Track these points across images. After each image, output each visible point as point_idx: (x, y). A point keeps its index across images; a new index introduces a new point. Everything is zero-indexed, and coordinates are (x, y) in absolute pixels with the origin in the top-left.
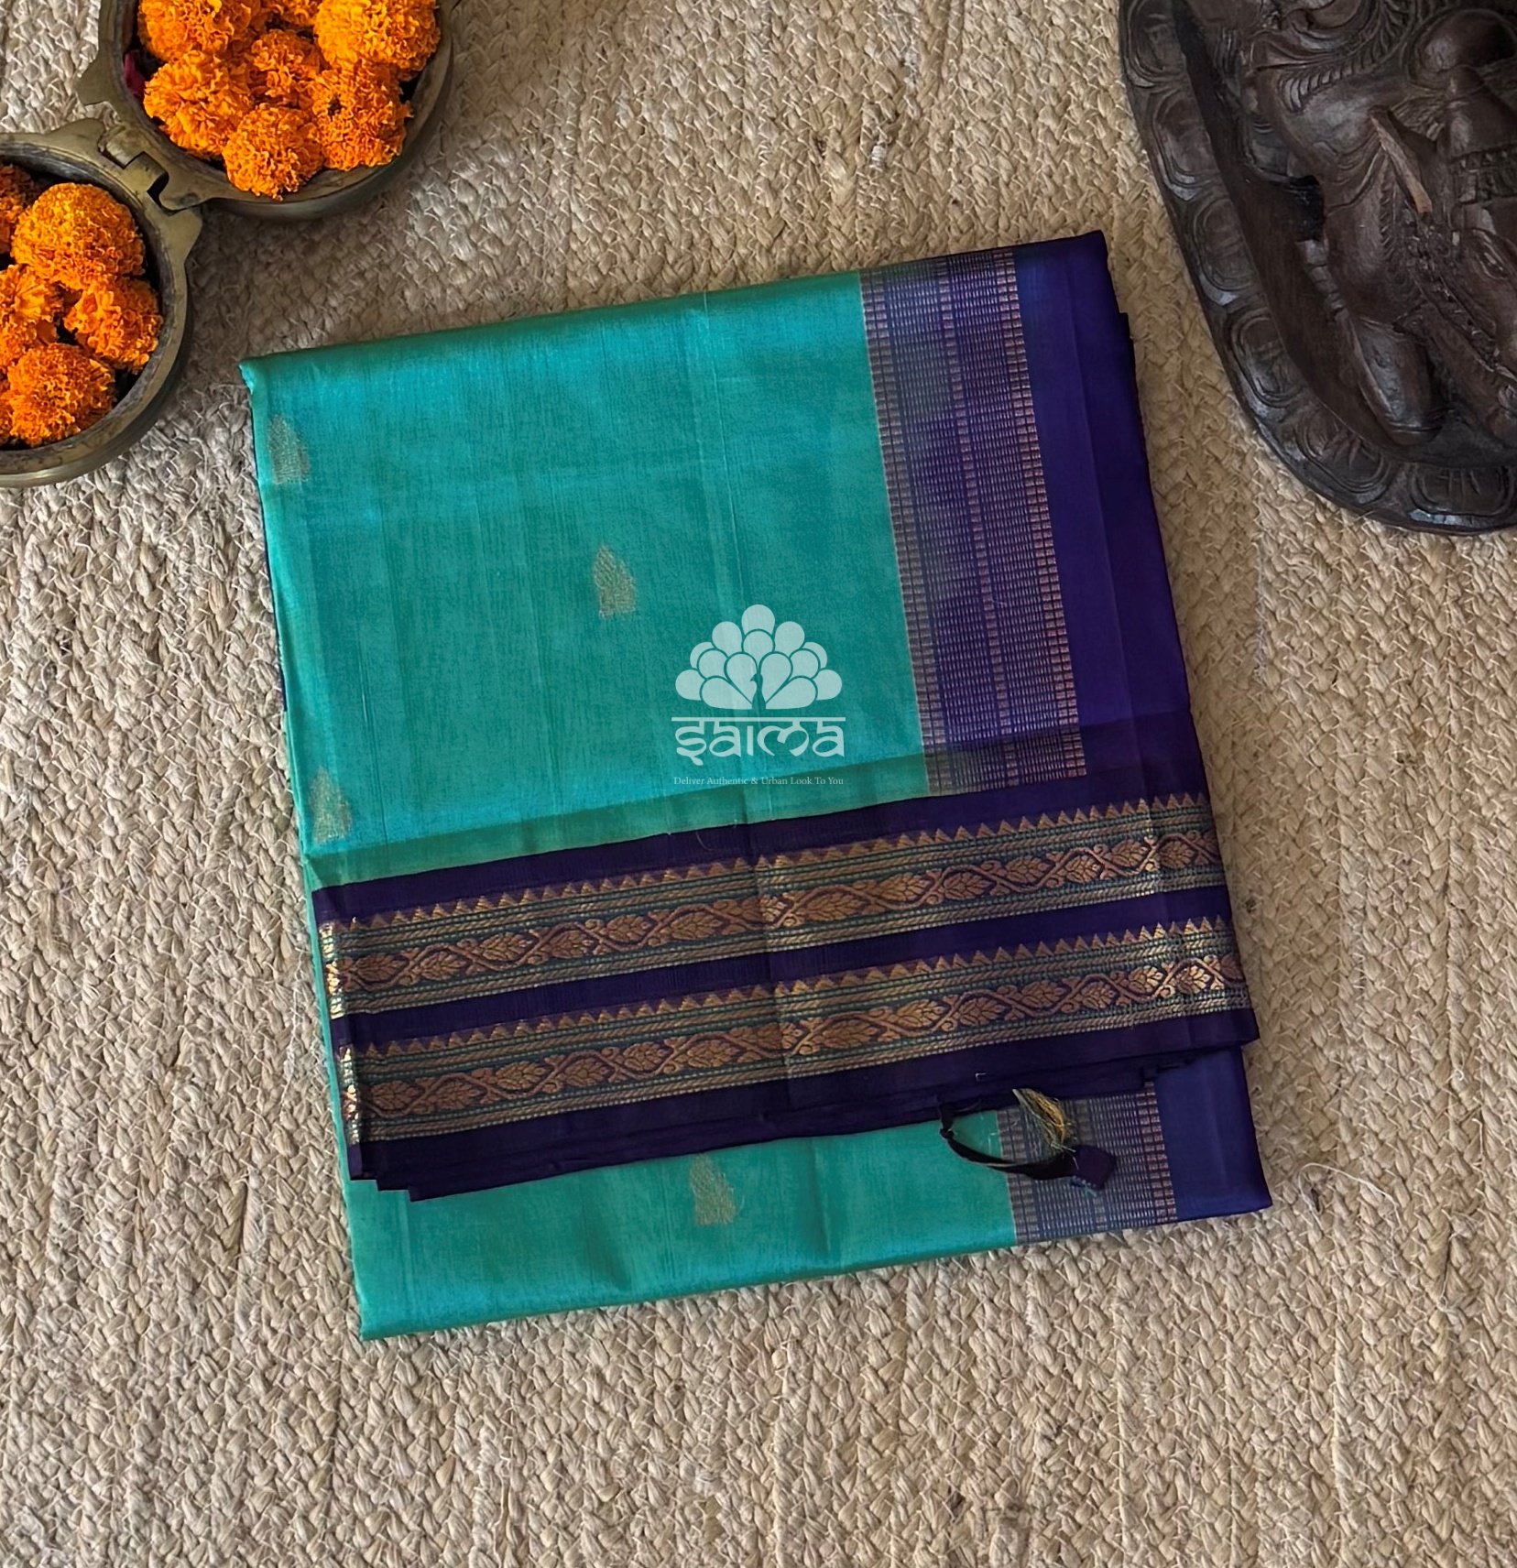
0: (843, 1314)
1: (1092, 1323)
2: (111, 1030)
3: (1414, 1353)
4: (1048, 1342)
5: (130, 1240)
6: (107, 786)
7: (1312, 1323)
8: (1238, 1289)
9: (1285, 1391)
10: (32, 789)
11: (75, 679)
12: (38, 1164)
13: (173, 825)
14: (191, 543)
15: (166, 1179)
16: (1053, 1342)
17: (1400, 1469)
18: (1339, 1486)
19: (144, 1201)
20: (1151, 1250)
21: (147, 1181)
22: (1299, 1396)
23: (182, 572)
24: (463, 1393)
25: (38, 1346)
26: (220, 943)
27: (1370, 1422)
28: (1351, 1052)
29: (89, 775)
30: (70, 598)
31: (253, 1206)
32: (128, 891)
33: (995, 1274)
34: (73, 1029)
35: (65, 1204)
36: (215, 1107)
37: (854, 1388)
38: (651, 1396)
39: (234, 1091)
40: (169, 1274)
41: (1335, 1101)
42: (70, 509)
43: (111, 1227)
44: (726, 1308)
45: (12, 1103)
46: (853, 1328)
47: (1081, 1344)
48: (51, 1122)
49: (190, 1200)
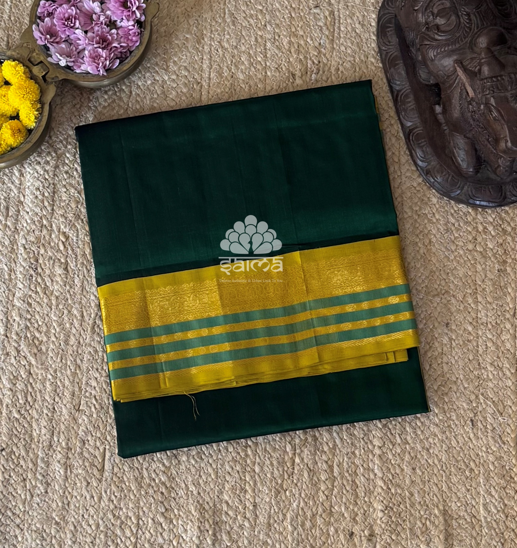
0: (311, 475)
1: (397, 471)
2: (57, 399)
3: (507, 472)
4: (382, 479)
5: (66, 469)
6: (52, 316)
7: (472, 465)
8: (447, 455)
9: (463, 489)
10: (26, 319)
11: (39, 280)
12: (33, 446)
13: (75, 327)
14: (78, 231)
15: (78, 448)
16: (385, 479)
17: (503, 511)
18: (483, 519)
19: (70, 455)
20: (417, 445)
21: (71, 449)
22: (468, 490)
23: (75, 240)
24: (181, 513)
25: (34, 508)
26: (93, 366)
27: (492, 496)
28: (483, 372)
29: (45, 312)
30: (36, 252)
31: (108, 454)
32: (61, 351)
33: (363, 456)
34: (44, 400)
35: (43, 459)
36: (94, 422)
37: (316, 498)
38: (244, 509)
39: (100, 416)
40: (79, 480)
41: (478, 389)
42: (34, 222)
43: (60, 466)
44: (269, 476)
45: (24, 426)
46: (315, 478)
47: (393, 478)
48: (37, 432)
49: (86, 455)
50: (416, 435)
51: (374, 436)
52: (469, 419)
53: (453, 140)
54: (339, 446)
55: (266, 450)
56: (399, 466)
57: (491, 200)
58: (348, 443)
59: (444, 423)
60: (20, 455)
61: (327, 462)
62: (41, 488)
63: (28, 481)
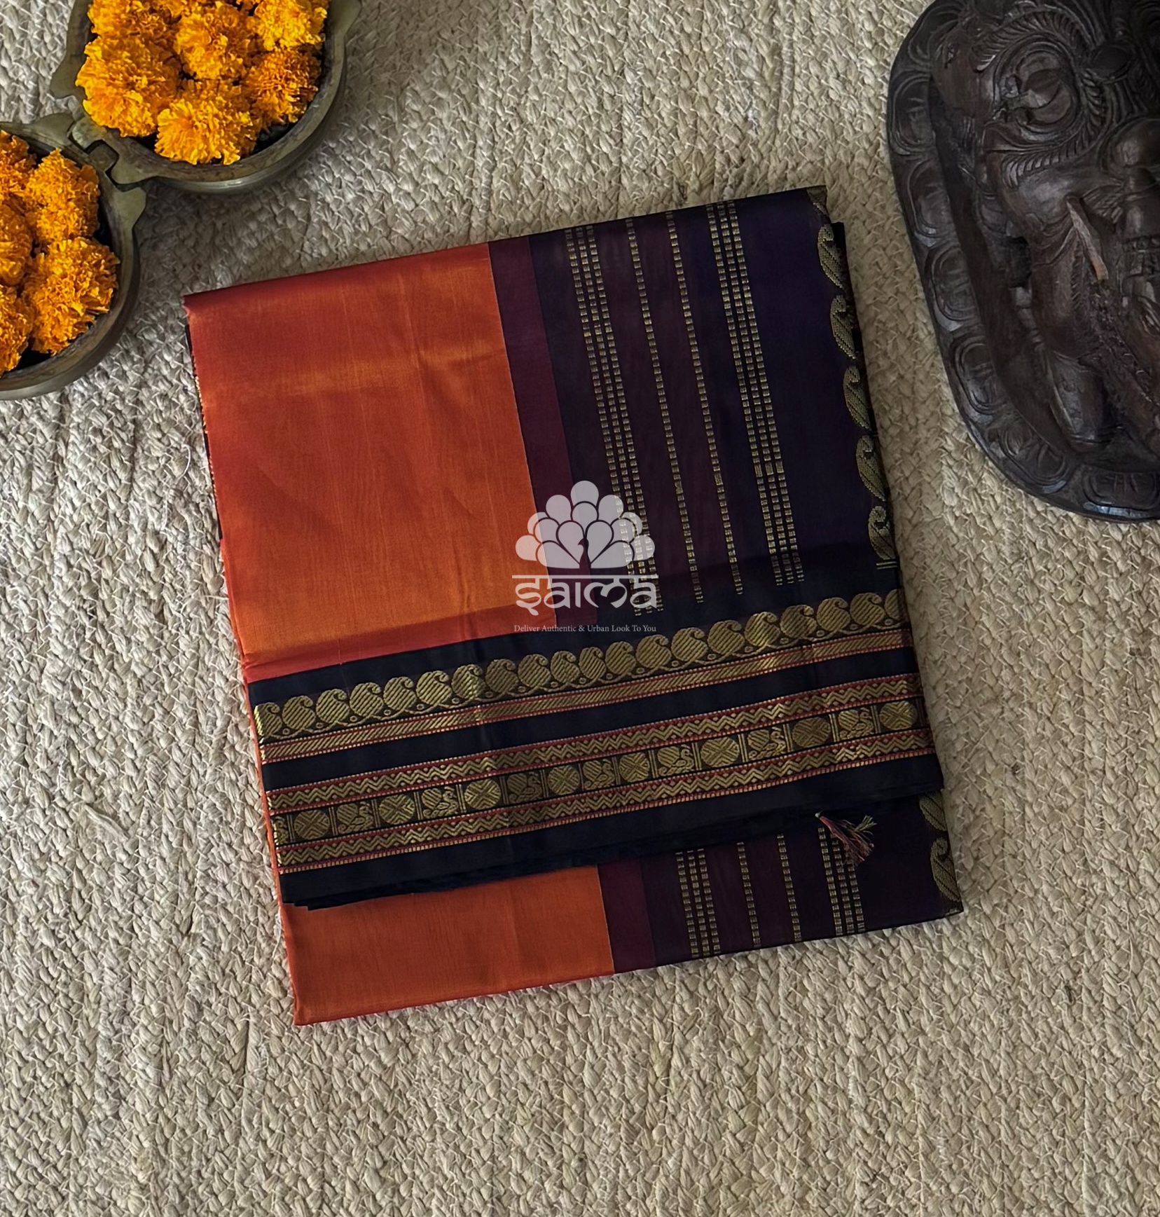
0: (707, 1096)
1: (897, 1095)
2: (138, 908)
3: (1144, 1107)
4: (864, 1110)
5: (159, 1067)
6: (127, 720)
7: (1067, 1087)
8: (1010, 1062)
9: (1046, 1140)
10: (69, 725)
11: (100, 638)
12: (85, 1012)
13: (180, 748)
14: (186, 529)
15: (186, 1019)
16: (869, 1110)
17: (1132, 1196)
18: (1086, 1210)
19: (169, 1037)
20: (943, 1036)
21: (171, 1022)
22: (1057, 1143)
23: (180, 551)
24: (417, 1172)
25: (89, 1151)
26: (220, 837)
27: (1109, 1160)
28: (1094, 879)
29: (112, 711)
30: (93, 575)
31: (253, 1038)
32: (147, 800)
33: (823, 1059)
34: (108, 909)
35: (108, 1042)
36: (222, 963)
37: (717, 1151)
38: (559, 1168)
39: (235, 951)
40: (190, 1092)
41: (1082, 917)
42: (89, 505)
43: (144, 1059)
44: (615, 1096)
45: (64, 966)
46: (715, 1104)
47: (889, 1110)
48: (95, 980)
49: (204, 1035)
50: (942, 1015)
51: (847, 1015)
52: (1062, 985)
53: (1054, 369)
54: (770, 1033)
55: (608, 1036)
56: (902, 1082)
57: (1134, 505)
58: (789, 1027)
59: (1004, 991)
60: (56, 1030)
61: (741, 1068)
62: (106, 1107)
63: (75, 1088)
